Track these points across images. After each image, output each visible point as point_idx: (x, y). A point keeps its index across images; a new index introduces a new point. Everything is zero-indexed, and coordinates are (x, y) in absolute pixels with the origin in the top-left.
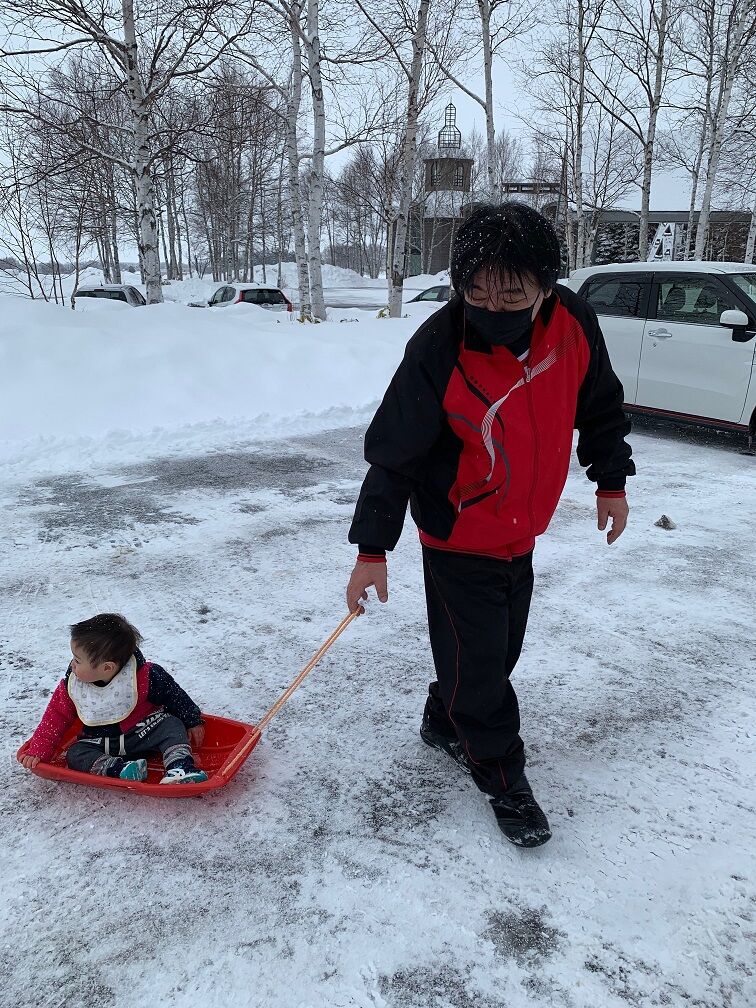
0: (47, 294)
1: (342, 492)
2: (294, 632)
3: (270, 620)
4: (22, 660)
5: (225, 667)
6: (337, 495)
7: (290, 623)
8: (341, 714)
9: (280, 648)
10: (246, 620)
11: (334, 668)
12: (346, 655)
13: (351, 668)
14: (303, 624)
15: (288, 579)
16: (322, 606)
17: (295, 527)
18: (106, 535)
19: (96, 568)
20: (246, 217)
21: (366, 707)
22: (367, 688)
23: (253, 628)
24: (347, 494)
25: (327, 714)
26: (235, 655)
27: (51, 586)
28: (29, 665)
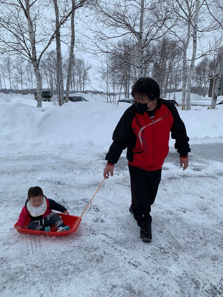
0: (111, 101)
1: (195, 166)
2: (180, 216)
3: (172, 209)
4: (97, 209)
5: (156, 224)
6: (193, 167)
7: (178, 212)
8: (199, 253)
9: (175, 221)
10: (164, 208)
11: (195, 233)
12: (199, 229)
13: (202, 235)
14: (183, 213)
15: (177, 195)
16: (190, 208)
17: (179, 177)
18: (121, 171)
19: (118, 182)
20: (166, 79)
21: (208, 252)
22: (209, 244)
23: (166, 211)
24: (197, 168)
25: (193, 251)
26: (160, 220)
27: (106, 186)
28: (98, 210)
